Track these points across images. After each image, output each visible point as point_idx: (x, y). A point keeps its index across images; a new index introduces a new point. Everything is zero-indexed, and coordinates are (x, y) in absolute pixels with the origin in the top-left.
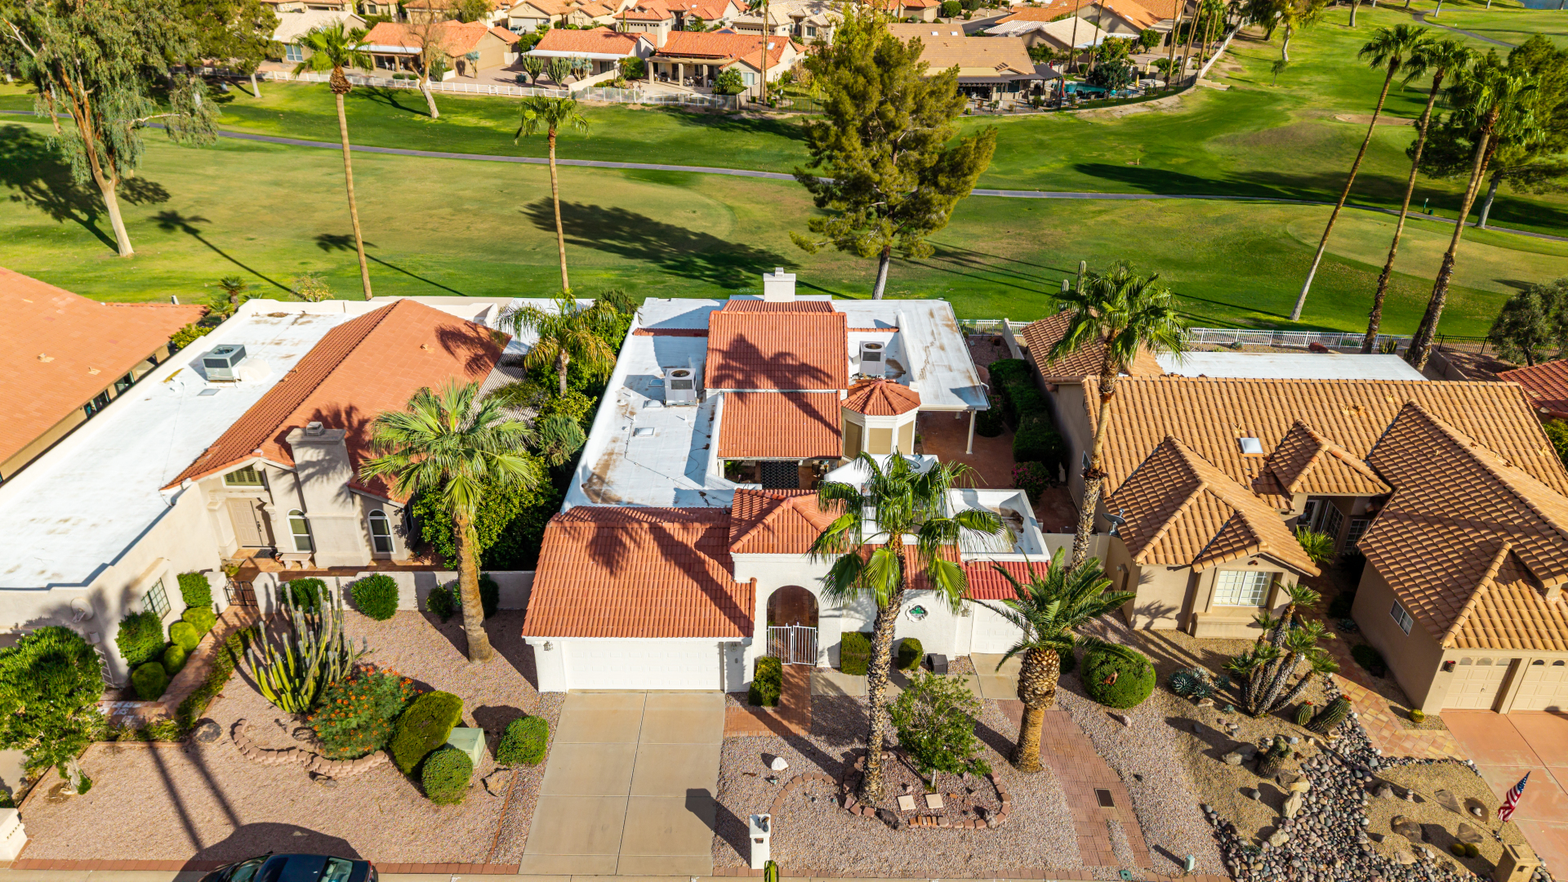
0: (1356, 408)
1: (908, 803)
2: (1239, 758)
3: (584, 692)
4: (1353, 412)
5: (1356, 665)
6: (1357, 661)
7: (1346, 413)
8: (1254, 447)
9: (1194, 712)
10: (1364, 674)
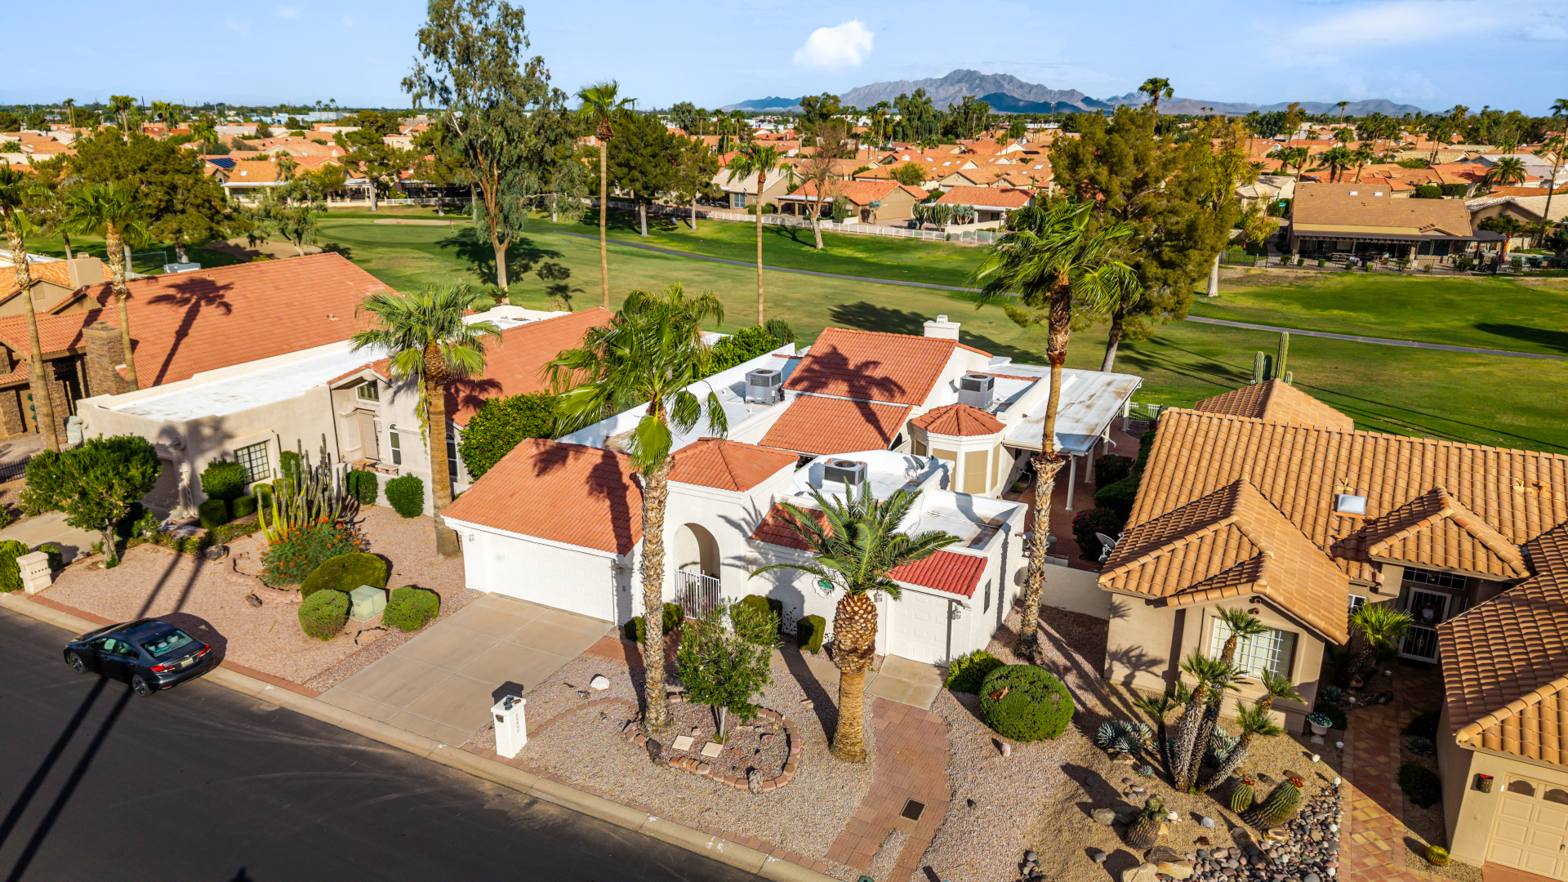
0: (1538, 486)
1: (684, 743)
2: (1110, 816)
3: (501, 596)
4: (1532, 491)
5: (1396, 786)
6: (1401, 782)
7: (1519, 489)
8: (1354, 506)
9: (1103, 768)
10: (1399, 798)
